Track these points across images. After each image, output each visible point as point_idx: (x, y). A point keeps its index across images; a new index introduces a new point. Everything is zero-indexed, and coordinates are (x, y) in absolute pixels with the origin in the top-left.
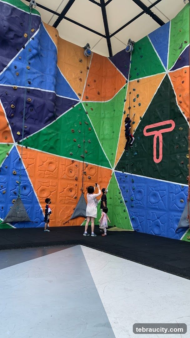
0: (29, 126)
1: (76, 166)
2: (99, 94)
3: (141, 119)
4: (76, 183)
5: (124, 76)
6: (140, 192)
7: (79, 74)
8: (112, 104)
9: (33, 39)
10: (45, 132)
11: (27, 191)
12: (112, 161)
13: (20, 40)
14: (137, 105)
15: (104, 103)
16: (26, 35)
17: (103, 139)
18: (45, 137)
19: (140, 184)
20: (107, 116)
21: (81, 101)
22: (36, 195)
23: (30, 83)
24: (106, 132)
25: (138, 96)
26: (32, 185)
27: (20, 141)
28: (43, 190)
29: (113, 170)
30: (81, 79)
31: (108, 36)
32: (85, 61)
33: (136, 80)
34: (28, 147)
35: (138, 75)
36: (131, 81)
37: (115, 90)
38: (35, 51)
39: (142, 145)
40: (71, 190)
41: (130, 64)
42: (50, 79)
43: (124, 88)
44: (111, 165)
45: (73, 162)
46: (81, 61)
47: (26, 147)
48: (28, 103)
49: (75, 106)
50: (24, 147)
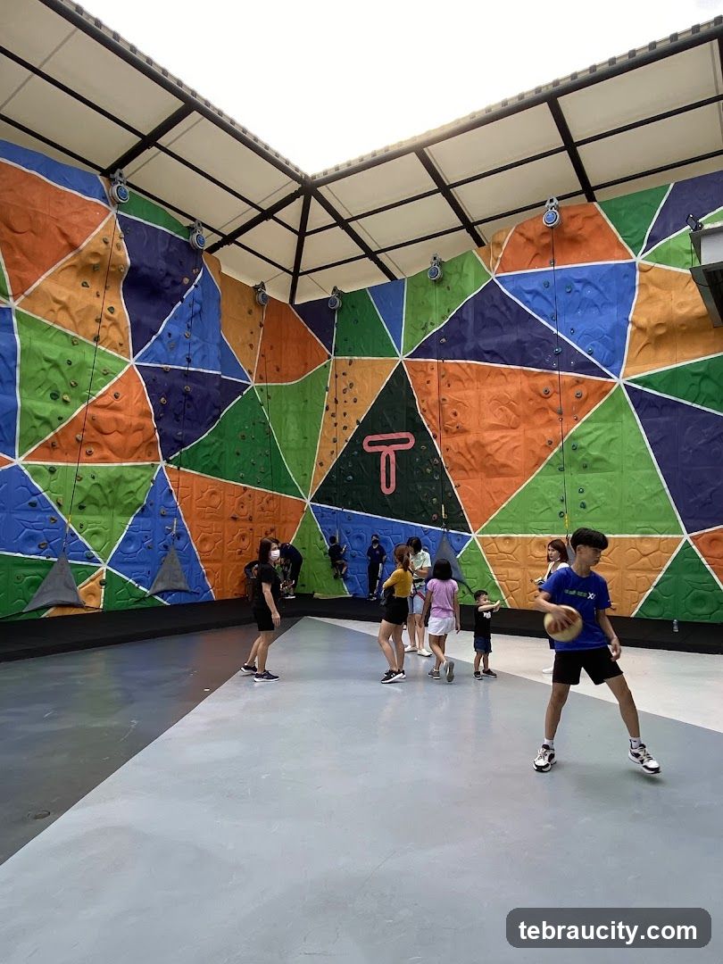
0: (186, 432)
1: (250, 496)
2: (278, 370)
3: (358, 422)
4: (249, 525)
5: (323, 346)
6: (360, 537)
7: (249, 336)
8: (301, 389)
9: (196, 286)
10: (207, 442)
11: (181, 543)
12: (305, 487)
13: (179, 288)
14: (350, 401)
15: (286, 386)
16: (186, 281)
17: (285, 450)
18: (207, 451)
19: (358, 526)
20: (291, 408)
21: (252, 384)
22: (196, 550)
23: (189, 361)
24: (292, 436)
25: (351, 385)
26: (189, 532)
27: (171, 458)
28: (204, 540)
29: (308, 502)
30: (251, 346)
31: (296, 273)
32: (256, 311)
33: (347, 358)
34: (181, 469)
35: (350, 352)
36: (337, 358)
37: (307, 367)
38: (197, 307)
39: (361, 464)
40: (243, 537)
41: (335, 329)
42: (214, 352)
43: (325, 366)
44: (302, 494)
45: (245, 489)
46: (250, 312)
47: (179, 469)
48: (186, 394)
49: (244, 393)
50: (176, 467)
